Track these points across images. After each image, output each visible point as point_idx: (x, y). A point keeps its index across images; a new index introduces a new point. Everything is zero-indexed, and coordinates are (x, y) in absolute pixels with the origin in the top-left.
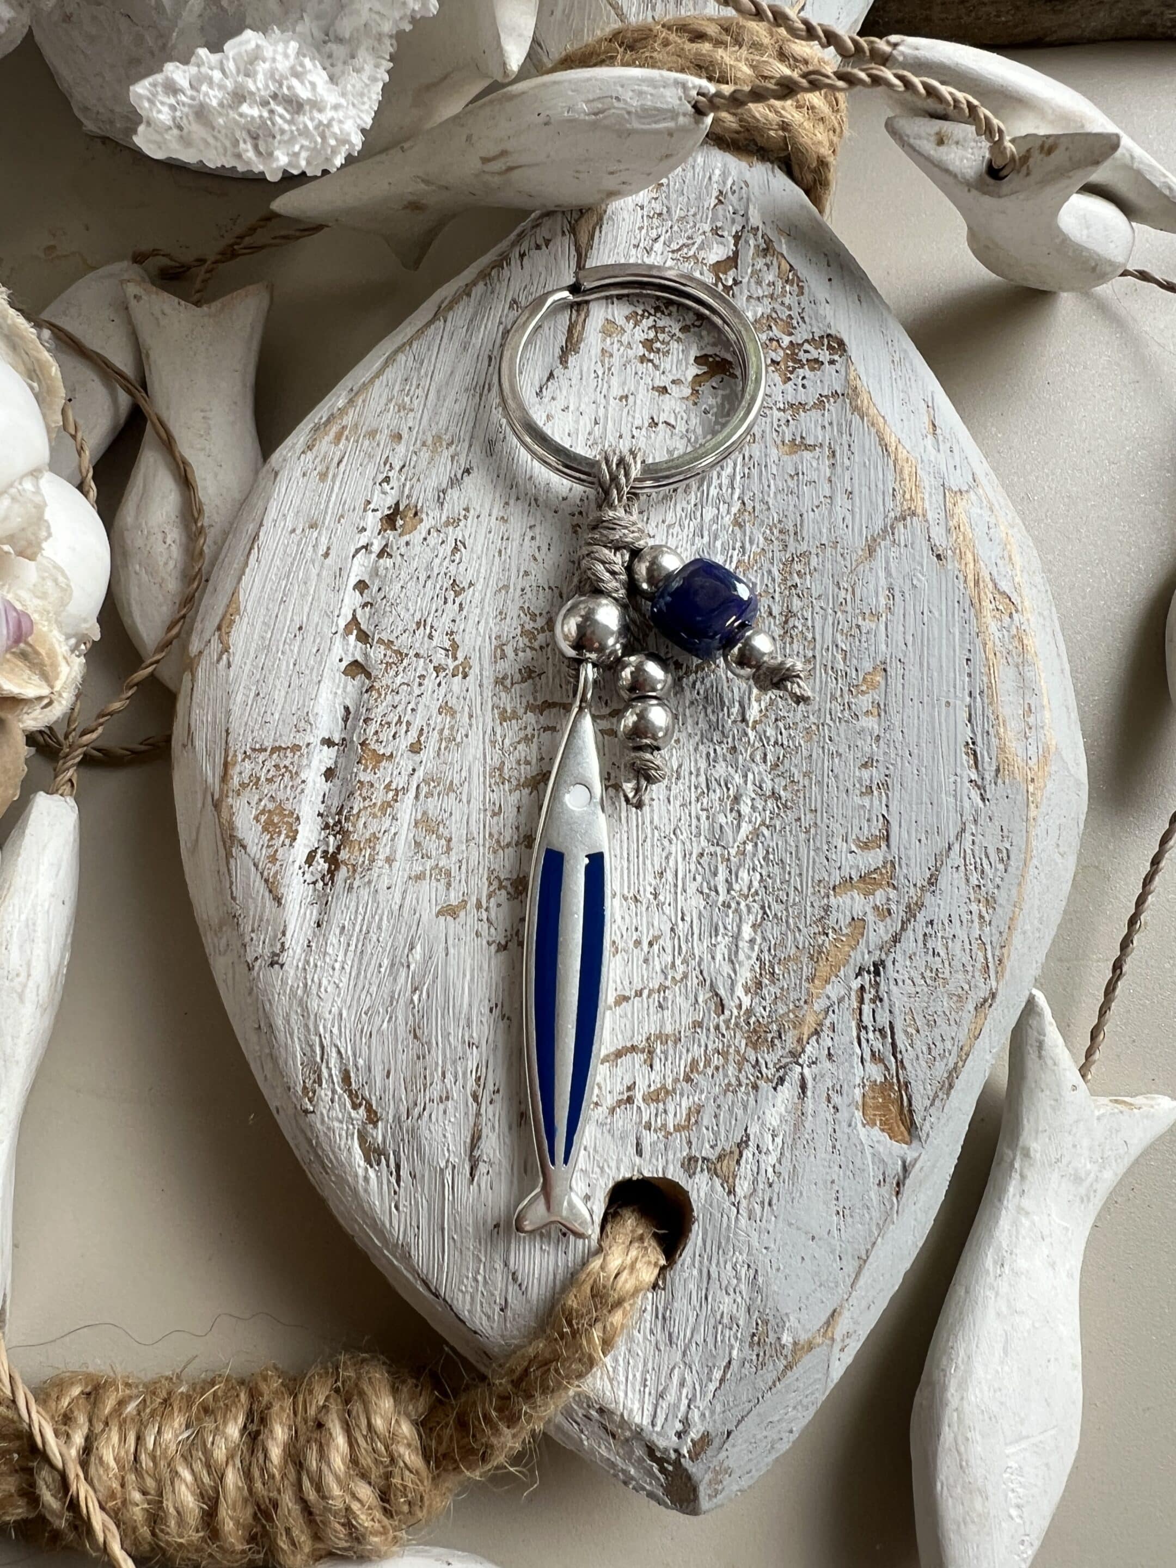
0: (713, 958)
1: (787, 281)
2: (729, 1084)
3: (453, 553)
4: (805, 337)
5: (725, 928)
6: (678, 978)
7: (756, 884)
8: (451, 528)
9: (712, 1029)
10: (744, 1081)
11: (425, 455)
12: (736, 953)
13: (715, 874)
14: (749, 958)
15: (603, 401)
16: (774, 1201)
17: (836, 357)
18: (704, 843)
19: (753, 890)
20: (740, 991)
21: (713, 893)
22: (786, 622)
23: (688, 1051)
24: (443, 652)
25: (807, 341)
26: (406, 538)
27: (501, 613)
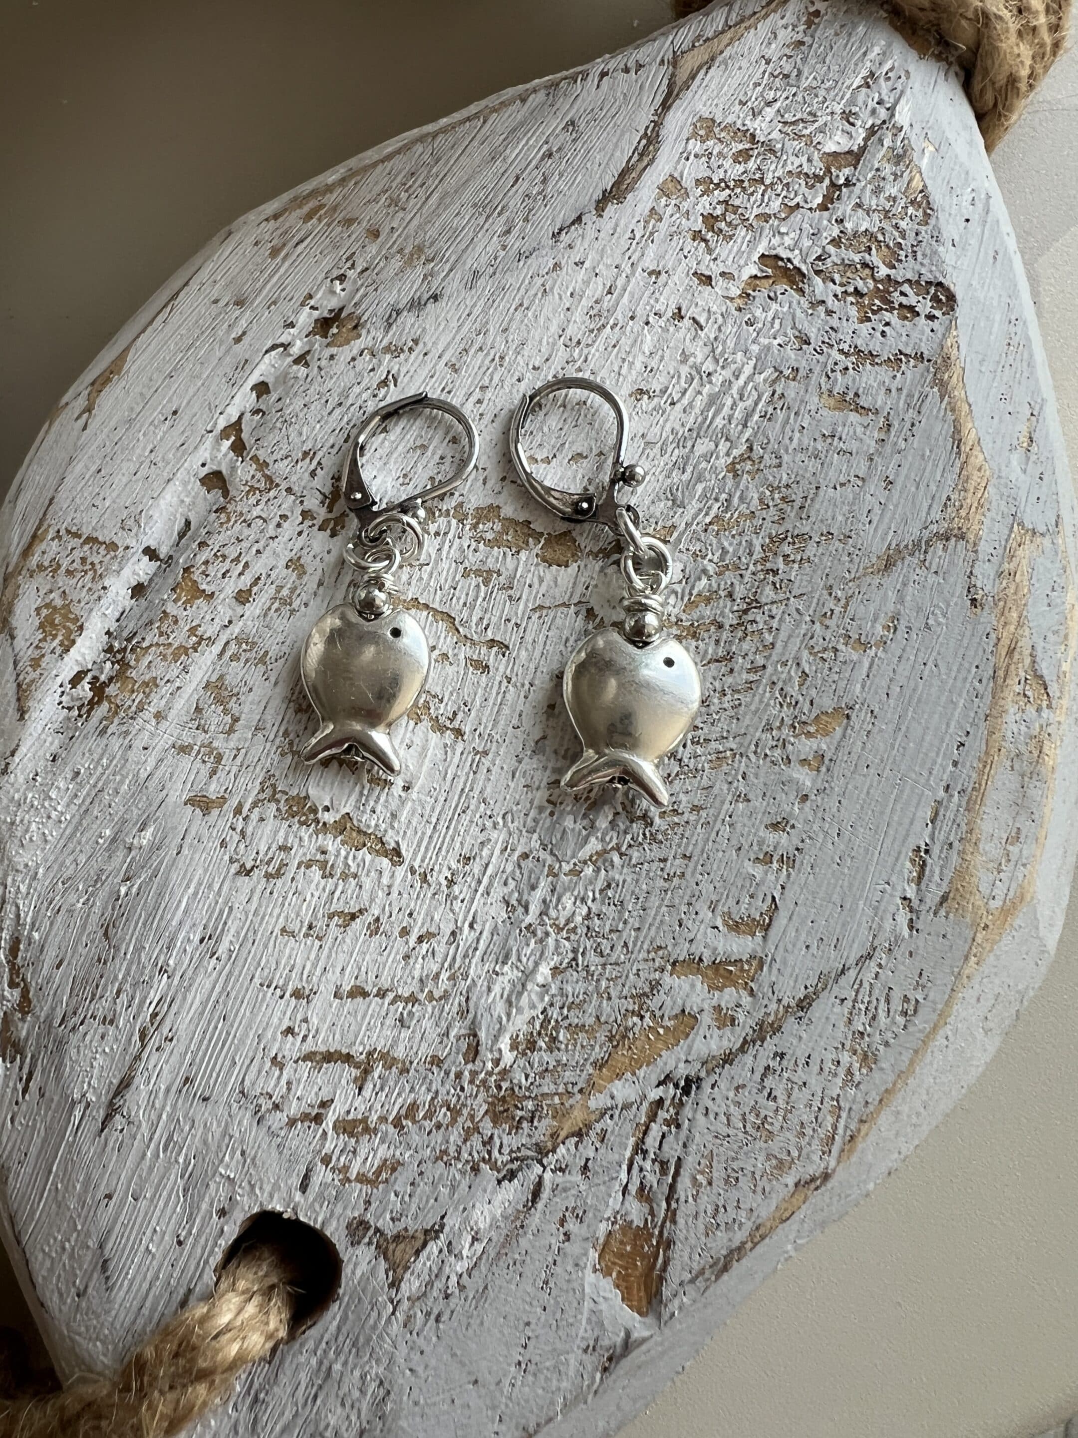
0: (489, 990)
1: (912, 202)
2: (445, 1152)
3: (379, 387)
4: (909, 276)
5: (520, 960)
6: (437, 997)
7: (578, 919)
8: (388, 356)
9: (452, 1076)
10: (465, 1156)
11: (396, 263)
12: (520, 994)
13: (533, 888)
14: (533, 1007)
15: (628, 270)
16: (445, 1318)
17: (937, 313)
18: (535, 844)
19: (572, 925)
20: (504, 1044)
21: (520, 910)
22: (745, 612)
23: (412, 1089)
24: (320, 497)
25: (909, 281)
26: (334, 350)
27: (405, 476)
